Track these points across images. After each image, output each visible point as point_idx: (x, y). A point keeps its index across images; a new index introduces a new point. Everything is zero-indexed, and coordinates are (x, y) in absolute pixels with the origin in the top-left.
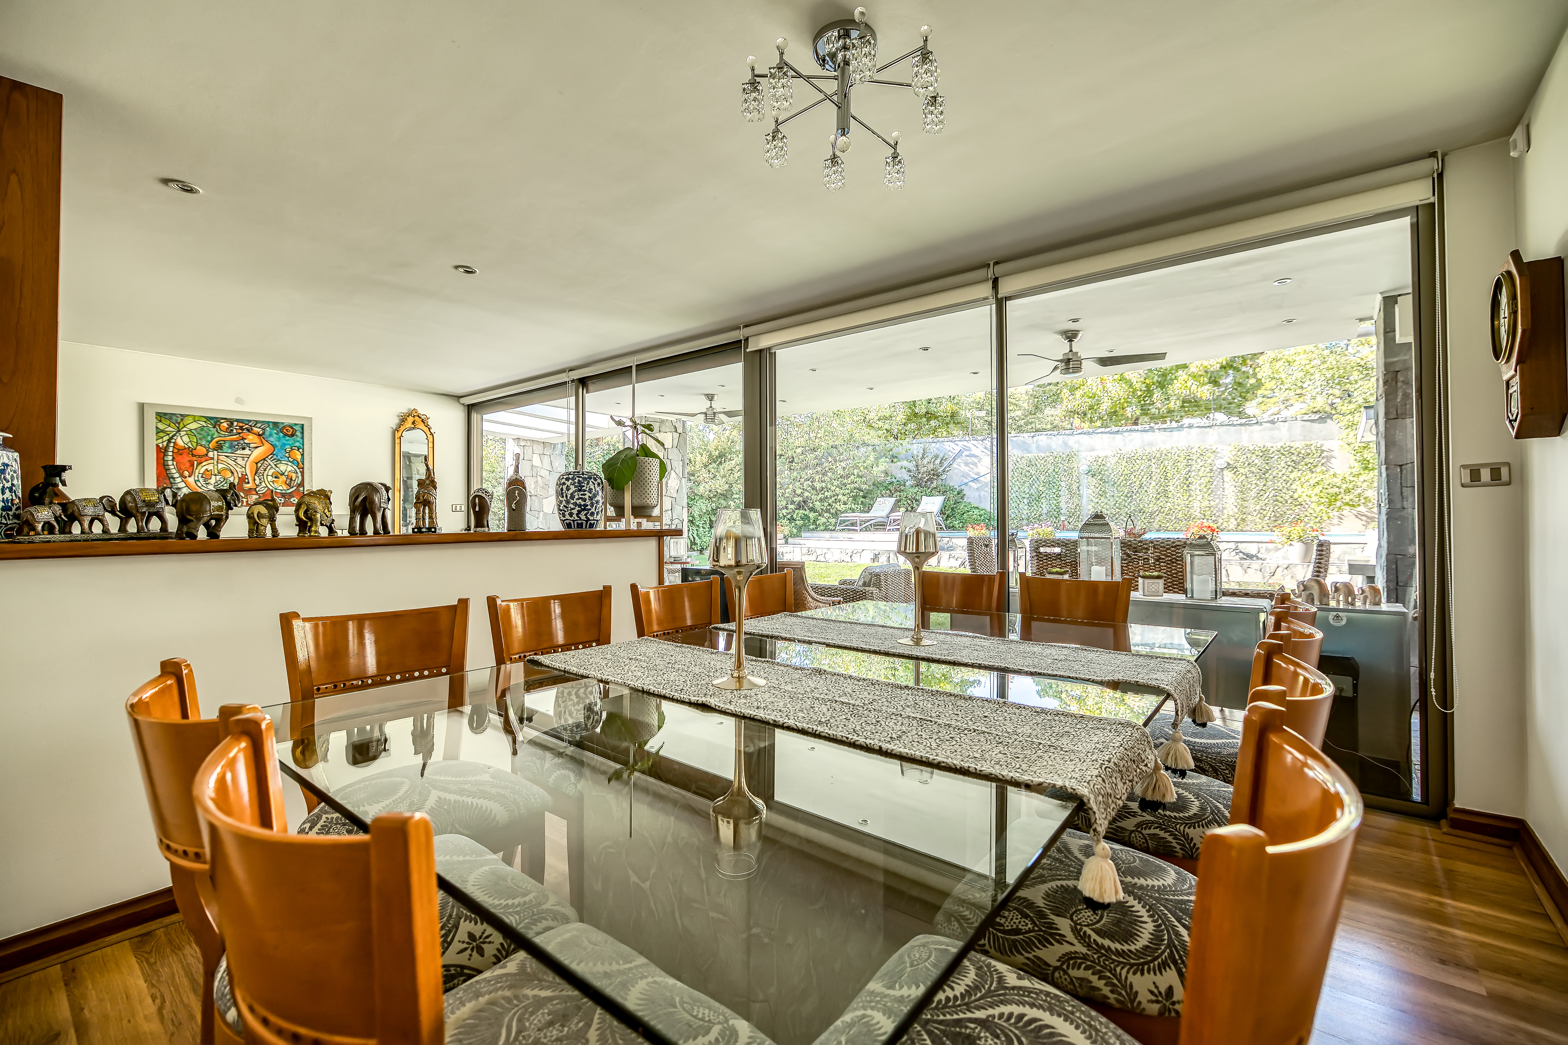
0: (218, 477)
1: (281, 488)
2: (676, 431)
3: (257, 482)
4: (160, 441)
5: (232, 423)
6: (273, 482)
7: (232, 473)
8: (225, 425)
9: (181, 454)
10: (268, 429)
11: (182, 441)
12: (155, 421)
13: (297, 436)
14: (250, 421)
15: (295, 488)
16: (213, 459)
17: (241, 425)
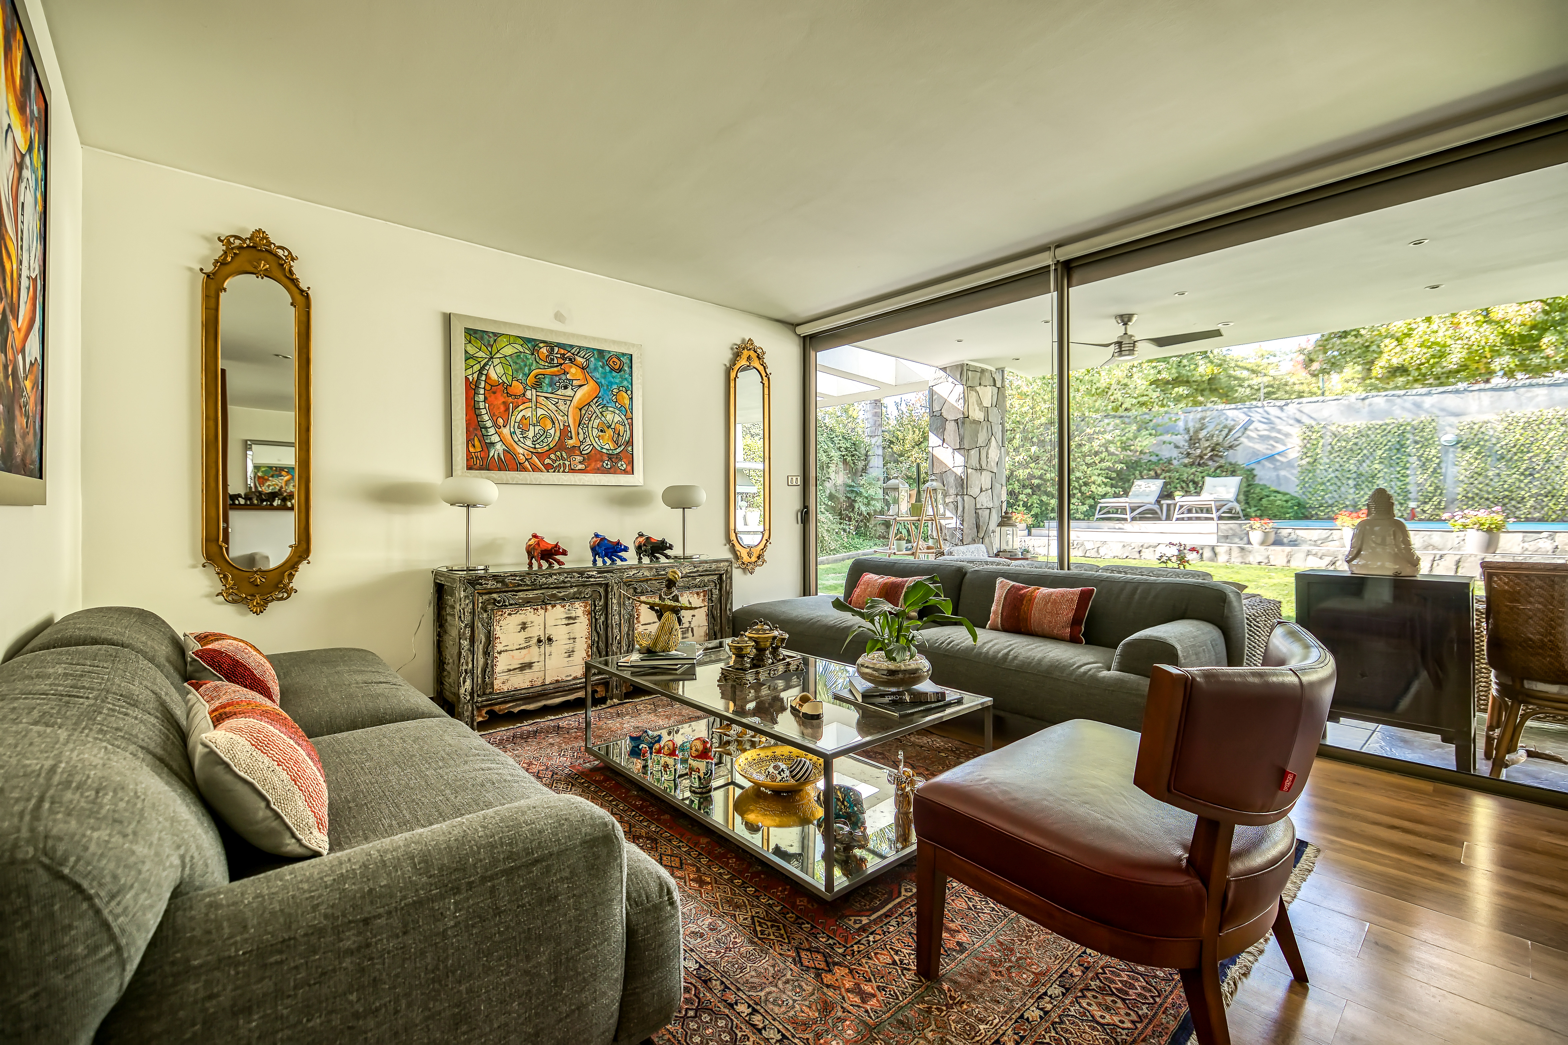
0: (537, 428)
1: (607, 447)
2: (995, 385)
3: (581, 437)
4: (470, 371)
5: (553, 350)
6: (598, 437)
7: (554, 423)
8: (544, 350)
9: (494, 393)
10: (592, 359)
11: (495, 373)
12: (463, 341)
13: (625, 371)
14: (572, 346)
15: (623, 447)
16: (530, 400)
17: (562, 351)
